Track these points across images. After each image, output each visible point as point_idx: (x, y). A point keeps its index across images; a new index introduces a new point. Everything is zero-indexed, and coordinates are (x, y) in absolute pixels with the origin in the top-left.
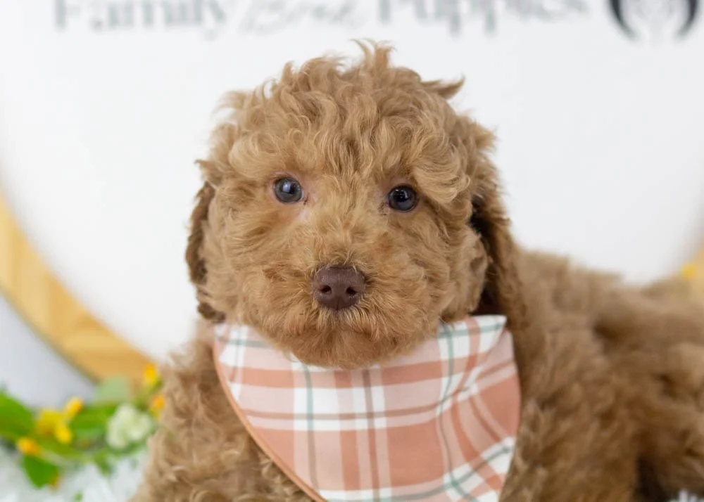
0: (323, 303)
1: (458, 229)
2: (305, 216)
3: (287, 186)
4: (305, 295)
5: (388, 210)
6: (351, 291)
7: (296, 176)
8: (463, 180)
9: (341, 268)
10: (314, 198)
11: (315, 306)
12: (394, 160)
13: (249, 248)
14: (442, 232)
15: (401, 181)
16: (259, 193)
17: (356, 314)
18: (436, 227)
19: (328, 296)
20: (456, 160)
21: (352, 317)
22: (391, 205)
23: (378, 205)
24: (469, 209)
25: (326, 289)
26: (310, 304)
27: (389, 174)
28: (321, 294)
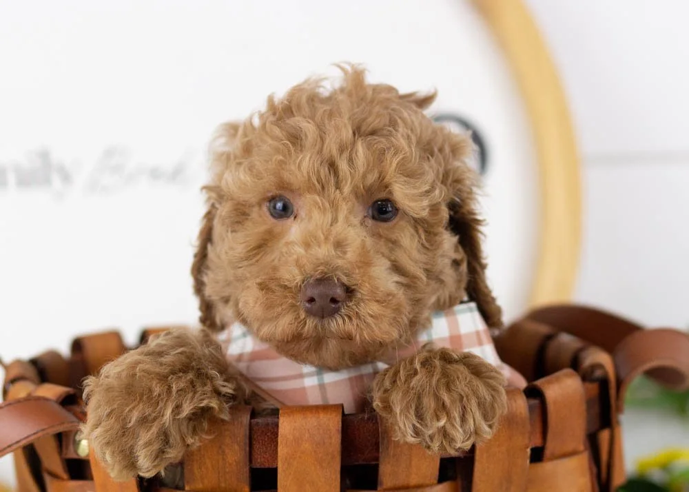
0: (309, 312)
1: (436, 235)
2: (294, 230)
3: (279, 205)
4: (293, 306)
5: (370, 222)
6: (334, 300)
7: (288, 196)
8: (437, 192)
9: (323, 280)
10: (302, 213)
11: (303, 315)
12: (372, 178)
13: (250, 262)
14: (420, 237)
15: (383, 195)
16: (254, 213)
17: (340, 321)
18: (415, 234)
19: (316, 306)
20: (431, 171)
21: (337, 324)
22: (373, 218)
23: (360, 217)
24: (445, 214)
25: (311, 300)
26: (298, 314)
27: (369, 190)
28: (307, 305)
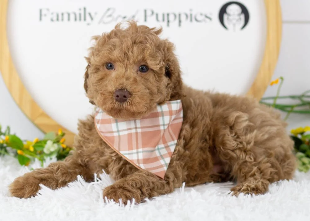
0: (117, 100)
1: (161, 77)
2: (114, 74)
3: (109, 65)
4: (112, 98)
5: (139, 72)
6: (125, 97)
7: (112, 62)
8: (161, 63)
9: (122, 90)
10: (116, 68)
11: (115, 101)
12: (140, 58)
13: (99, 84)
14: (156, 78)
15: (143, 64)
16: (101, 69)
17: (127, 104)
18: (154, 77)
19: (119, 98)
20: (160, 56)
21: (125, 105)
22: (140, 71)
23: (136, 70)
24: (164, 71)
25: (118, 96)
26: (113, 101)
27: (139, 61)
28: (116, 97)
